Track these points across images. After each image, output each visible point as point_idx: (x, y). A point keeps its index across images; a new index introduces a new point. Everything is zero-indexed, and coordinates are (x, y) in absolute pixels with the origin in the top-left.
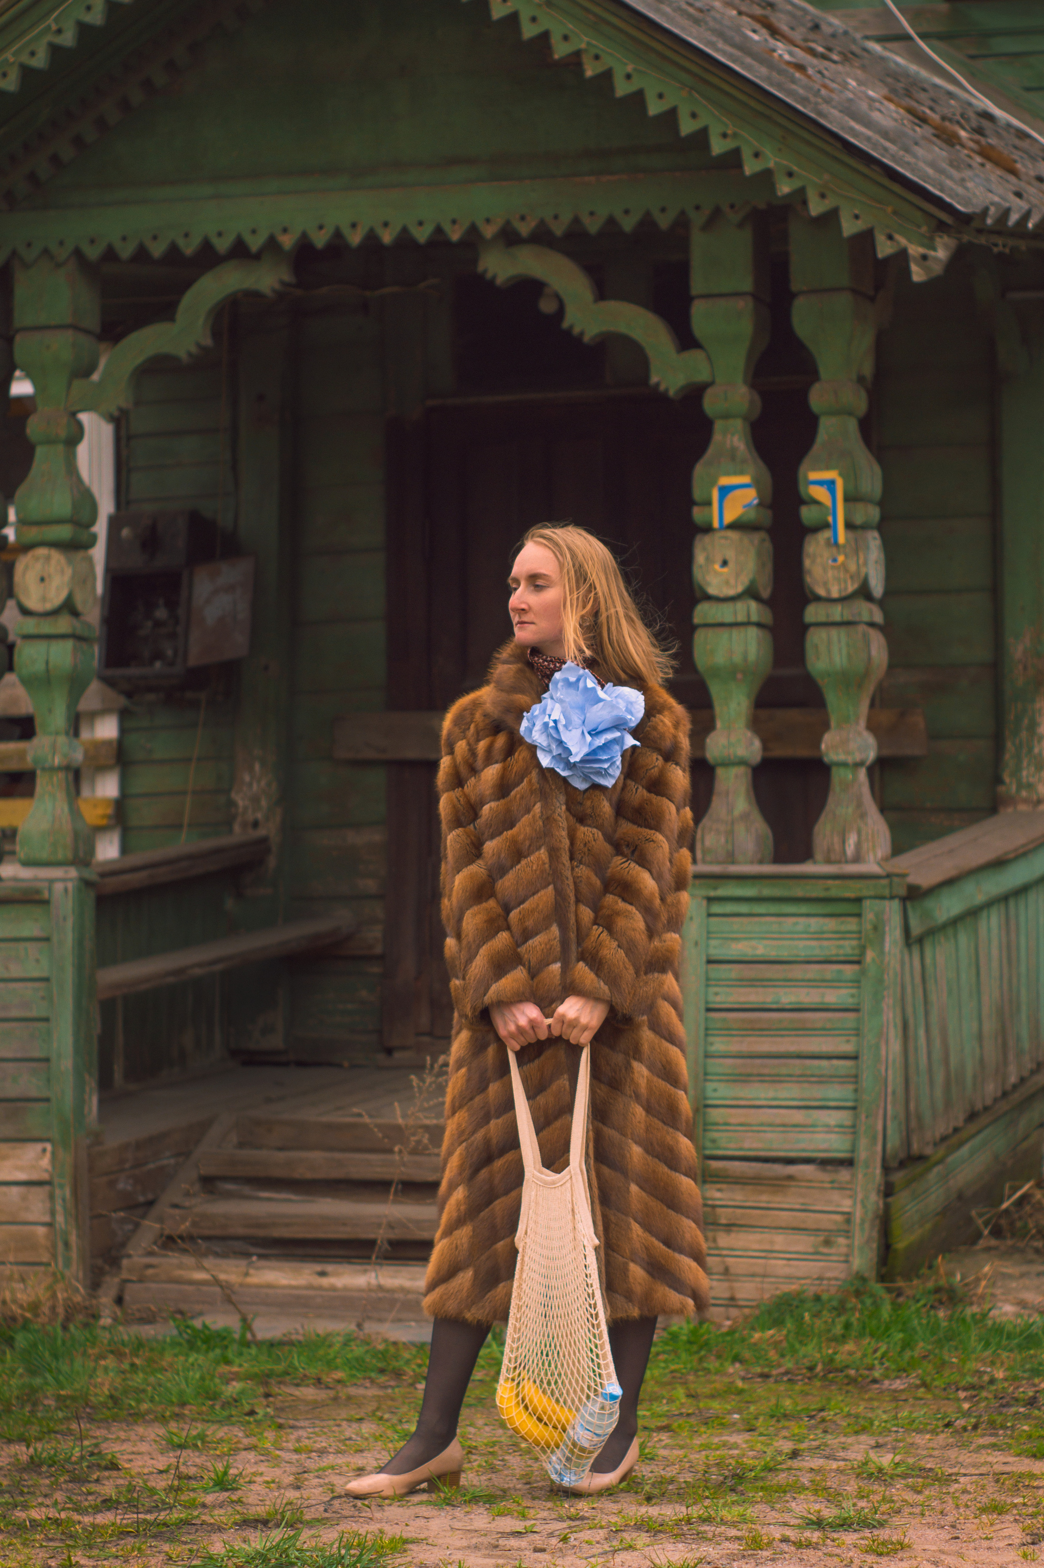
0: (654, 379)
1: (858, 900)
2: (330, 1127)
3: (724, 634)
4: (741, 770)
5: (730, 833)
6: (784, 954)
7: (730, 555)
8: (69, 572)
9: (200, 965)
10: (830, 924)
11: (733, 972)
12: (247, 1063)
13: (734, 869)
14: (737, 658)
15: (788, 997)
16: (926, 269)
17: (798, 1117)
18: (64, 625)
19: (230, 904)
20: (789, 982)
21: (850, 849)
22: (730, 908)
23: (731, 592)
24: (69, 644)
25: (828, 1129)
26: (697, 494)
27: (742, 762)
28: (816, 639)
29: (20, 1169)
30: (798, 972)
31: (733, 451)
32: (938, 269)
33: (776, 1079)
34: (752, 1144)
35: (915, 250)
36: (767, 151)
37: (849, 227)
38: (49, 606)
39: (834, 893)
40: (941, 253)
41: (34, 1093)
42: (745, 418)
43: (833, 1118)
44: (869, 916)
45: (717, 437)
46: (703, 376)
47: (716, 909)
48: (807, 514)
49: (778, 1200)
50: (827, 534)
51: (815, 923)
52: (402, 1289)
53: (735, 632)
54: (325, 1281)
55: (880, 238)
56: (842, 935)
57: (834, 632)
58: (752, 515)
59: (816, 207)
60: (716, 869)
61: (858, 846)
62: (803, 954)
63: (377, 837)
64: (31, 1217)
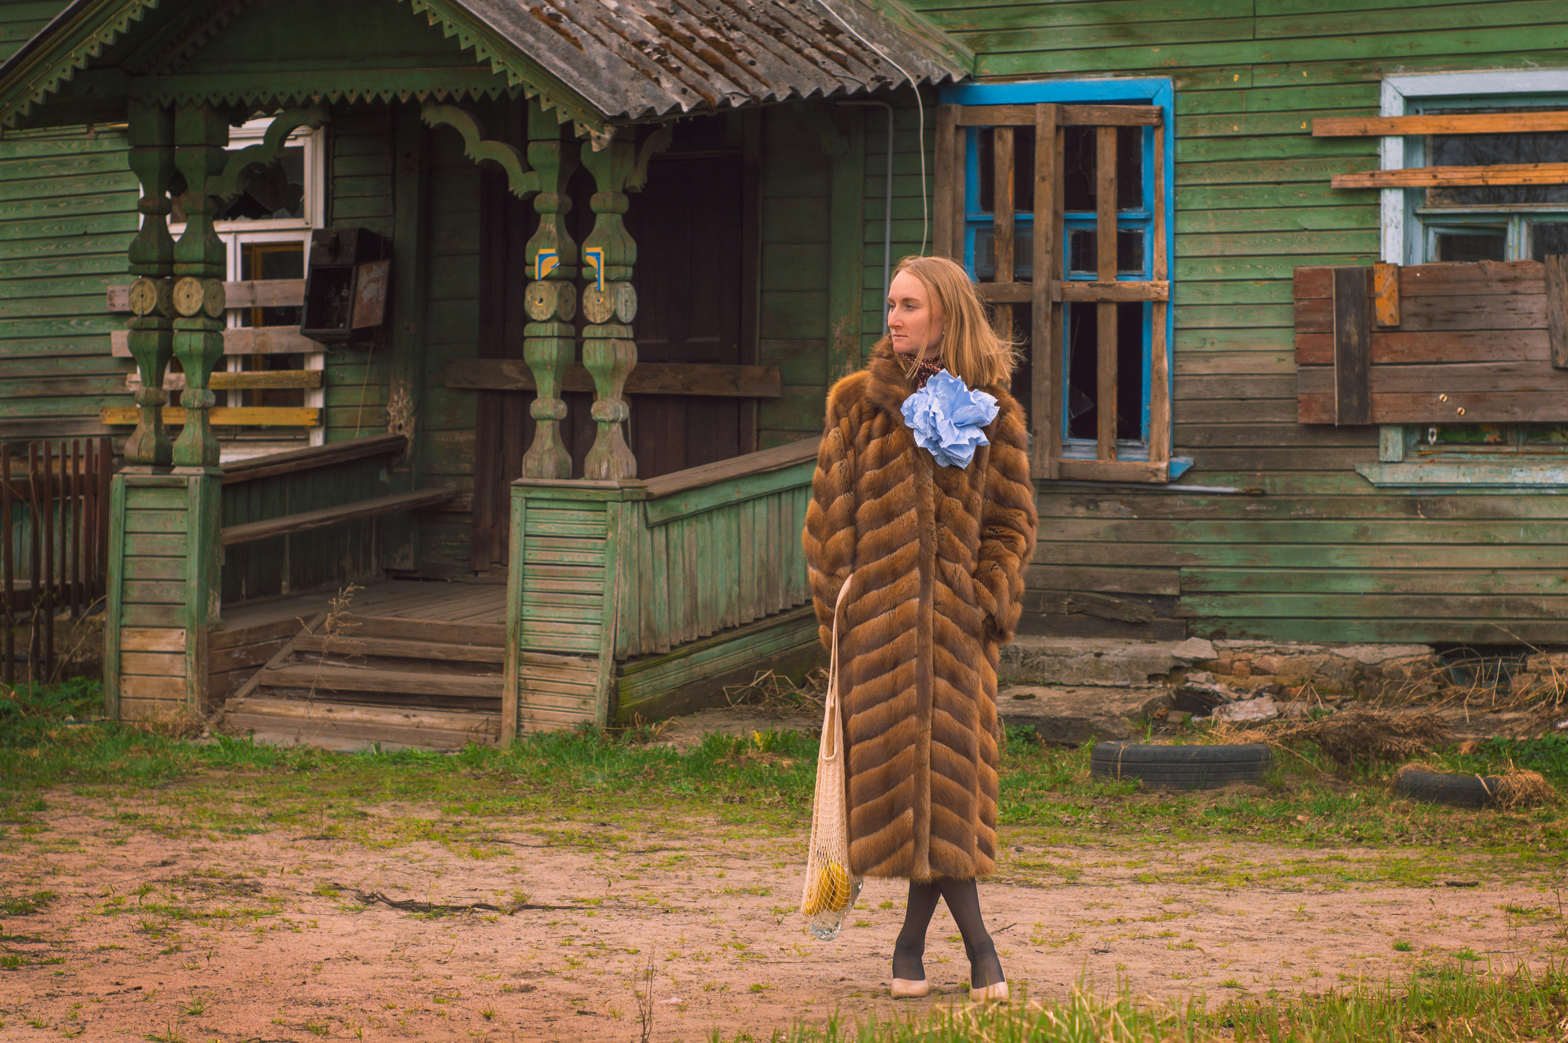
0: (511, 189)
1: (605, 502)
2: (379, 622)
3: (540, 342)
4: (549, 423)
5: (541, 460)
6: (566, 533)
7: (544, 295)
8: (202, 292)
9: (312, 522)
10: (591, 516)
11: (539, 542)
12: (396, 578)
13: (541, 481)
14: (546, 357)
15: (568, 558)
16: (600, 144)
17: (571, 628)
18: (199, 323)
19: (383, 476)
20: (569, 549)
21: (603, 472)
22: (538, 504)
23: (544, 318)
24: (202, 335)
25: (588, 636)
26: (528, 260)
27: (550, 418)
28: (588, 346)
29: (169, 644)
30: (573, 543)
31: (550, 232)
32: (605, 144)
33: (560, 606)
34: (547, 643)
35: (594, 133)
36: (520, 74)
37: (562, 119)
38: (191, 312)
39: (592, 498)
40: (607, 136)
41: (178, 600)
42: (558, 213)
43: (590, 629)
44: (610, 512)
45: (542, 224)
46: (536, 188)
47: (531, 504)
48: (586, 272)
49: (558, 676)
50: (595, 285)
51: (583, 515)
52: (371, 721)
53: (546, 341)
54: (331, 715)
55: (577, 126)
56: (597, 522)
57: (598, 343)
58: (556, 273)
59: (545, 107)
60: (531, 481)
61: (608, 469)
62: (576, 533)
63: (473, 437)
64: (176, 673)
